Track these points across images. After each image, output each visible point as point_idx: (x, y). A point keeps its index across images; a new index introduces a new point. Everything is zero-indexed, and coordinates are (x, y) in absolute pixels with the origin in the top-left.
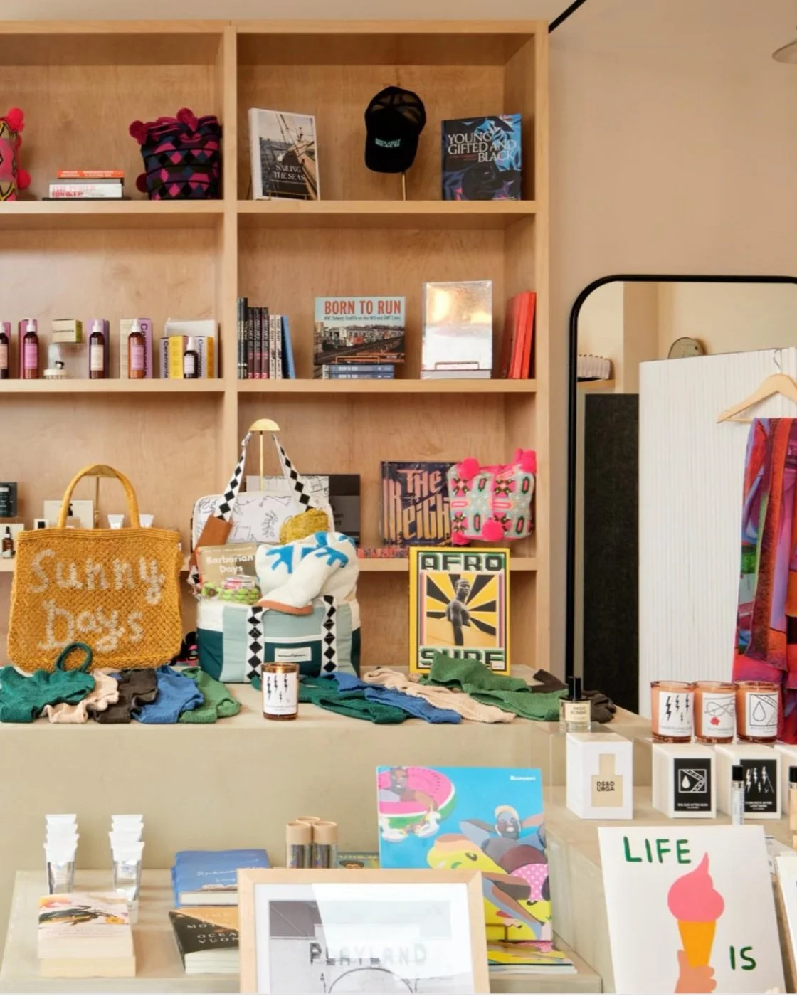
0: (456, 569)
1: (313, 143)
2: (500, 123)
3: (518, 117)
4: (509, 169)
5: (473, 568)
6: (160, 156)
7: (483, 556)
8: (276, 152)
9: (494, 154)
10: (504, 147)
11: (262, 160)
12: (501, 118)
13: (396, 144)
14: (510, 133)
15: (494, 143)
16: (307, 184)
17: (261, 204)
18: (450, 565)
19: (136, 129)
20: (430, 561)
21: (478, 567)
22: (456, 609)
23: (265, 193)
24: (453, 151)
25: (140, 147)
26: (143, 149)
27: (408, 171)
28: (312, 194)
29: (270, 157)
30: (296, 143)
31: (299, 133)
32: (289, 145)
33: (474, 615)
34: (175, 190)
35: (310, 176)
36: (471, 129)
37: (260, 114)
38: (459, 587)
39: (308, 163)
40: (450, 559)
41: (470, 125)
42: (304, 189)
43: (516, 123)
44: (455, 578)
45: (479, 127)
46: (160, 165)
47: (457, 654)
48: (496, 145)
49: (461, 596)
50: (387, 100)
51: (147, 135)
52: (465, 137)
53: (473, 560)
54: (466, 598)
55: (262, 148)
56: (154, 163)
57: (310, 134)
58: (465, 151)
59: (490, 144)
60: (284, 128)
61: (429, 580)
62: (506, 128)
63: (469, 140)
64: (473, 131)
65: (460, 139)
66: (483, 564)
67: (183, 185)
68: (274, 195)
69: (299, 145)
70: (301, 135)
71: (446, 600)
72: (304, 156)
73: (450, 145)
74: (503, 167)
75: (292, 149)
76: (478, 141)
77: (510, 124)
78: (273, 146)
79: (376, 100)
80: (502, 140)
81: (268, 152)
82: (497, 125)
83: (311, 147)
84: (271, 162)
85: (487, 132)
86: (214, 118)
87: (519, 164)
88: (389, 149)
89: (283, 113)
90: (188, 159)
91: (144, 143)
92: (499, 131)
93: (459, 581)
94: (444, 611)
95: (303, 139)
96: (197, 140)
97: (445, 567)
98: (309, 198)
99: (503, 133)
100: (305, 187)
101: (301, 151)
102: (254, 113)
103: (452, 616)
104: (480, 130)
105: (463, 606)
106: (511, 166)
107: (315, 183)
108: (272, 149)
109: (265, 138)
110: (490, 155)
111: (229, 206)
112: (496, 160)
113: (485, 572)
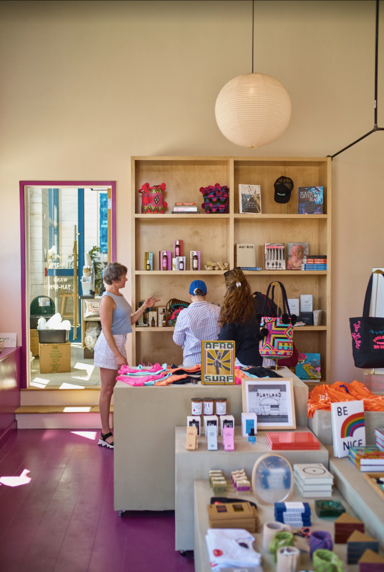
0: (217, 348)
1: (259, 194)
2: (316, 189)
3: (322, 187)
4: (319, 204)
5: (223, 348)
6: (209, 198)
7: (226, 344)
8: (247, 198)
9: (314, 199)
10: (318, 197)
11: (242, 201)
12: (316, 187)
13: (284, 195)
14: (319, 192)
15: (315, 195)
16: (257, 208)
17: (242, 215)
18: (215, 347)
19: (202, 189)
20: (208, 346)
21: (224, 348)
22: (217, 362)
23: (243, 211)
24: (302, 197)
25: (203, 195)
26: (204, 196)
27: (288, 203)
28: (259, 211)
29: (245, 200)
30: (254, 194)
31: (255, 191)
32: (251, 195)
33: (222, 364)
34: (214, 210)
35: (258, 204)
36: (307, 190)
37: (242, 186)
38: (218, 354)
39: (257, 201)
40: (215, 345)
41: (307, 189)
42: (256, 210)
43: (321, 189)
44: (217, 351)
45: (310, 190)
46: (209, 202)
47: (217, 377)
48: (315, 196)
49: (219, 358)
50: (281, 181)
51: (205, 191)
52: (306, 193)
53: (223, 345)
54: (221, 358)
55: (242, 197)
56: (207, 201)
57: (258, 192)
58: (306, 197)
59: (313, 195)
60: (250, 191)
61: (208, 353)
62: (319, 191)
63: (307, 194)
64: (308, 191)
65: (304, 193)
66: (226, 347)
67: (217, 208)
68: (246, 212)
69: (255, 195)
70: (255, 192)
71: (214, 359)
72: (256, 199)
73: (301, 195)
74: (317, 203)
75: (252, 196)
76: (310, 194)
77: (319, 189)
78: (246, 196)
79: (277, 181)
80: (317, 194)
81: (244, 198)
82: (315, 190)
83: (259, 196)
84: (245, 201)
85: (312, 192)
86: (226, 186)
87: (322, 202)
88: (282, 196)
89: (250, 185)
90: (219, 200)
91: (204, 194)
92: (316, 192)
93: (218, 352)
94: (213, 363)
95: (256, 193)
96: (221, 194)
97: (214, 348)
98: (258, 212)
99: (317, 192)
100: (256, 209)
101: (255, 197)
102: (240, 186)
103: (216, 364)
104: (310, 191)
105: (219, 361)
106: (320, 203)
107: (260, 207)
108: (245, 197)
109: (243, 194)
110: (313, 199)
111: (232, 215)
112: (315, 200)
113: (227, 349)
